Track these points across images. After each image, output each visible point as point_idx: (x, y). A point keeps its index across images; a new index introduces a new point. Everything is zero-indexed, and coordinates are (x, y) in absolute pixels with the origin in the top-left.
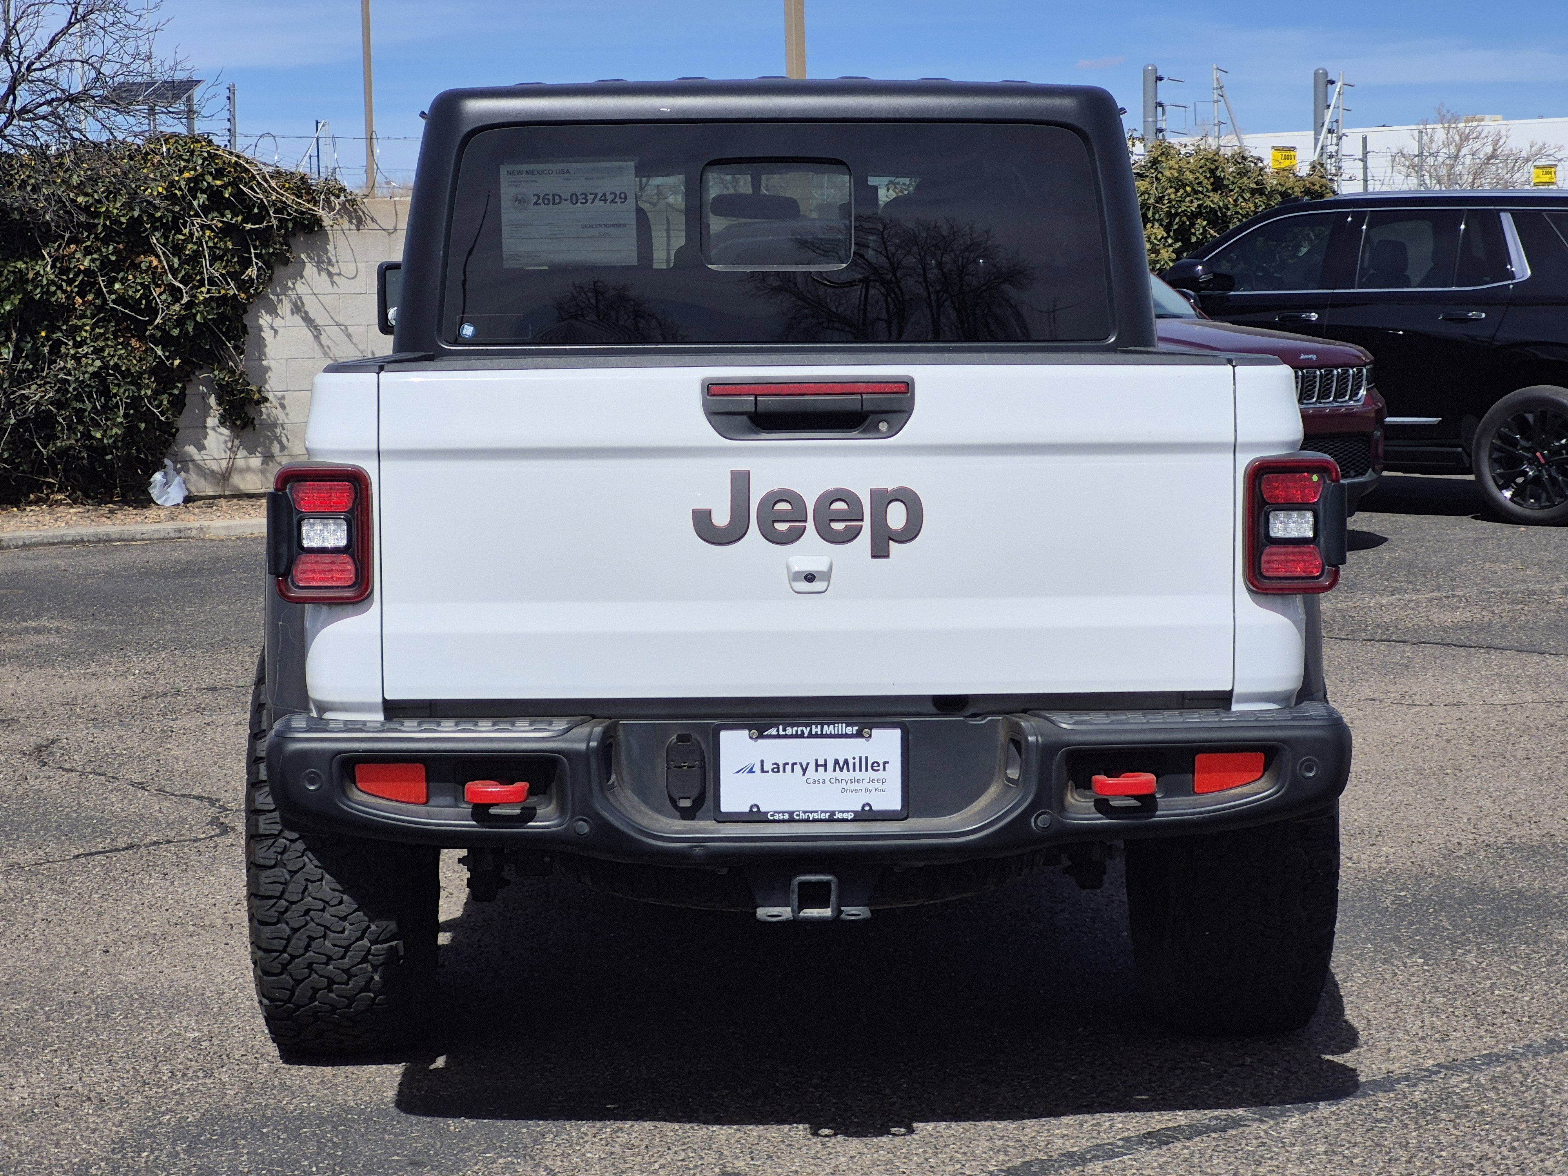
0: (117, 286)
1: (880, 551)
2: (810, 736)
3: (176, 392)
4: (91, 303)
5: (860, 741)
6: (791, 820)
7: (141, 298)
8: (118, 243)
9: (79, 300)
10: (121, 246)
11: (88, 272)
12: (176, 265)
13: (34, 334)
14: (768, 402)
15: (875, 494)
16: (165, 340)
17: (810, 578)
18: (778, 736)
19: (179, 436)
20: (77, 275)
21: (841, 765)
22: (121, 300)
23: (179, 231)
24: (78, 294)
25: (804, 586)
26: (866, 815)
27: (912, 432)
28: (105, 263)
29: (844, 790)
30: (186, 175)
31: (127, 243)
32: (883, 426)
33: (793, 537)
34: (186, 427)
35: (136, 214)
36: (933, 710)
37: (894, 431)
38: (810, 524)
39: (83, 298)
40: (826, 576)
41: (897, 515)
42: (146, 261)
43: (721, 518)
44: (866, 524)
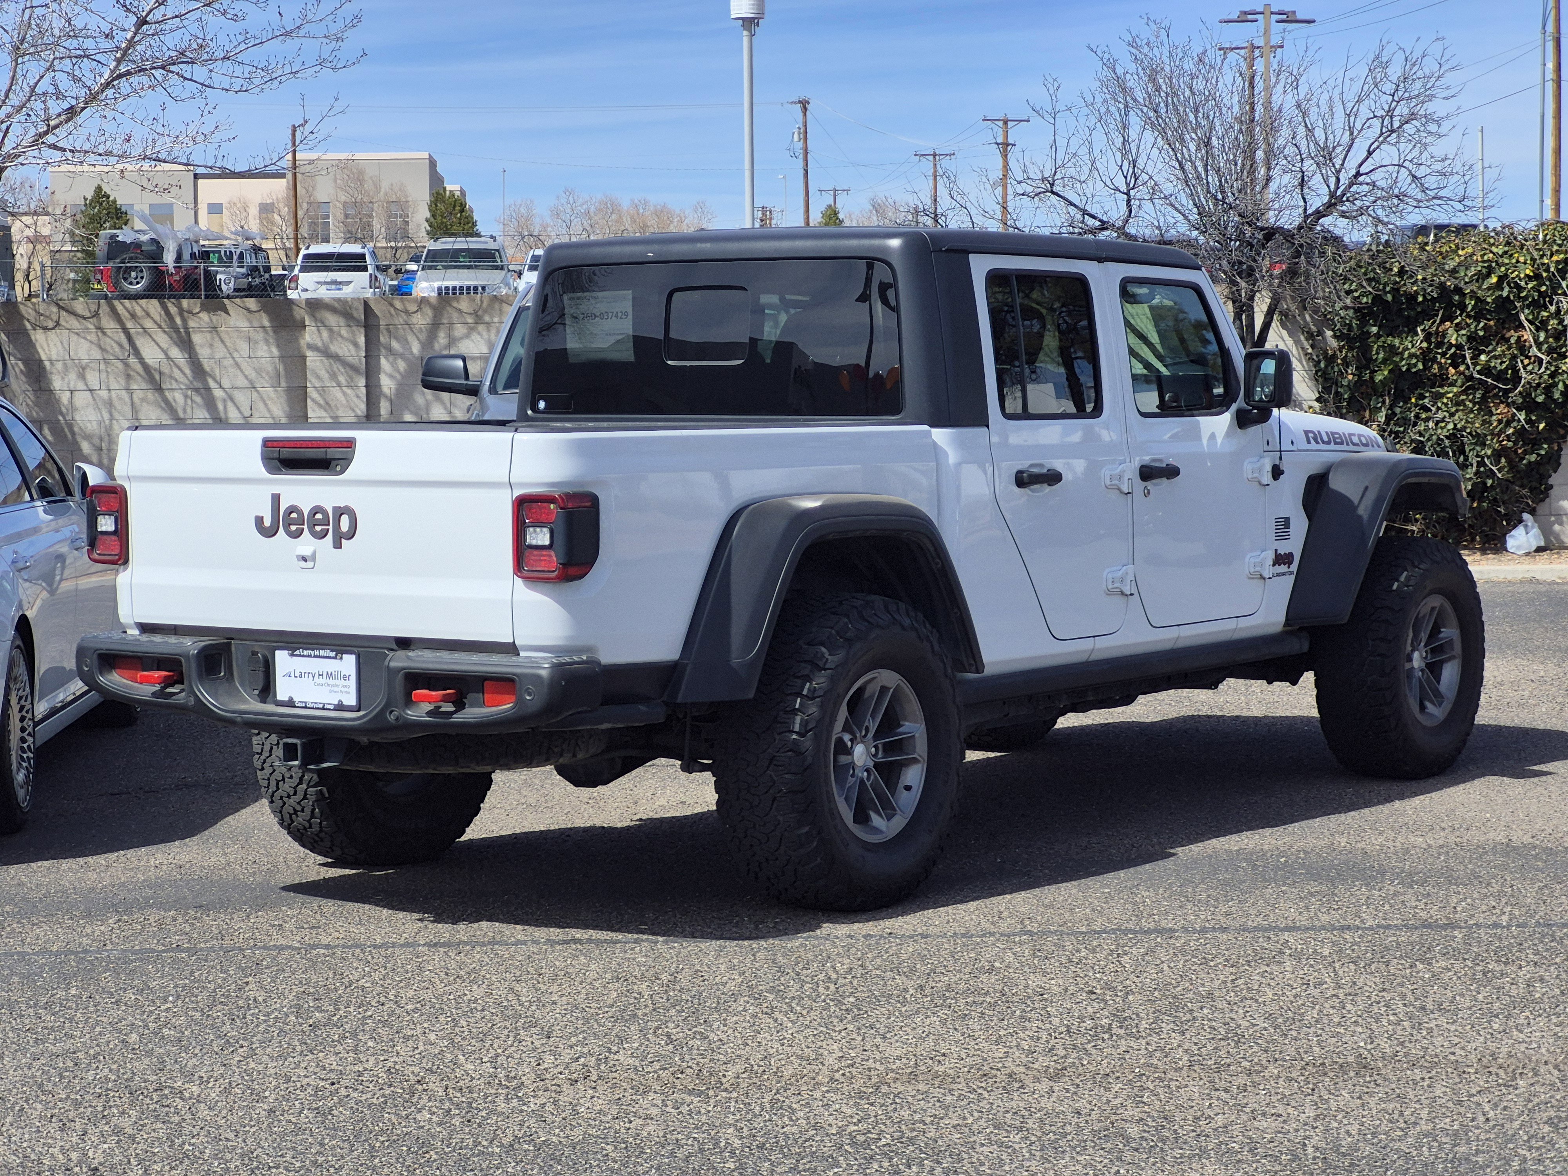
0: (1483, 357)
1: (338, 545)
2: (315, 656)
3: (1543, 452)
4: (1463, 373)
5: (337, 661)
6: (306, 707)
7: (1507, 368)
8: (1489, 320)
9: (1452, 370)
10: (1492, 323)
11: (1459, 347)
12: (1541, 339)
13: (1407, 400)
14: (286, 453)
15: (335, 509)
16: (1529, 405)
17: (304, 559)
18: (300, 656)
19: (1553, 493)
20: (1449, 348)
21: (330, 675)
22: (1487, 370)
23: (1546, 308)
24: (1451, 365)
25: (303, 564)
26: (340, 707)
27: (352, 471)
28: (1470, 339)
29: (331, 691)
30: (1555, 258)
31: (1498, 320)
32: (338, 468)
33: (298, 534)
34: (1561, 485)
35: (1505, 294)
36: (395, 647)
37: (342, 472)
38: (305, 527)
39: (1455, 367)
40: (313, 557)
41: (345, 522)
42: (1513, 336)
43: (267, 523)
44: (331, 527)
